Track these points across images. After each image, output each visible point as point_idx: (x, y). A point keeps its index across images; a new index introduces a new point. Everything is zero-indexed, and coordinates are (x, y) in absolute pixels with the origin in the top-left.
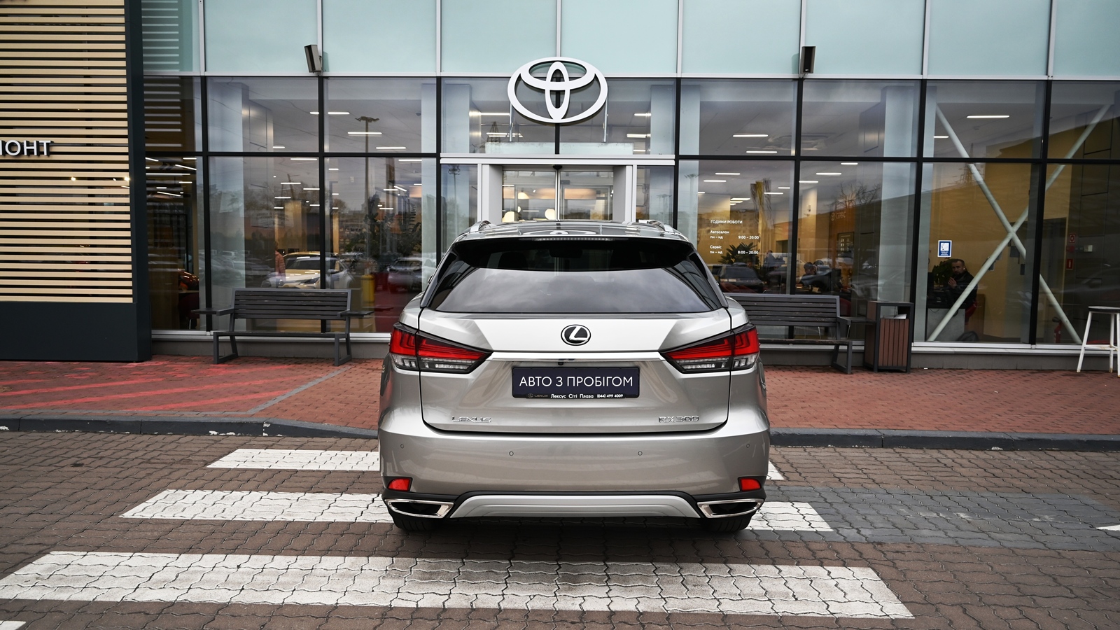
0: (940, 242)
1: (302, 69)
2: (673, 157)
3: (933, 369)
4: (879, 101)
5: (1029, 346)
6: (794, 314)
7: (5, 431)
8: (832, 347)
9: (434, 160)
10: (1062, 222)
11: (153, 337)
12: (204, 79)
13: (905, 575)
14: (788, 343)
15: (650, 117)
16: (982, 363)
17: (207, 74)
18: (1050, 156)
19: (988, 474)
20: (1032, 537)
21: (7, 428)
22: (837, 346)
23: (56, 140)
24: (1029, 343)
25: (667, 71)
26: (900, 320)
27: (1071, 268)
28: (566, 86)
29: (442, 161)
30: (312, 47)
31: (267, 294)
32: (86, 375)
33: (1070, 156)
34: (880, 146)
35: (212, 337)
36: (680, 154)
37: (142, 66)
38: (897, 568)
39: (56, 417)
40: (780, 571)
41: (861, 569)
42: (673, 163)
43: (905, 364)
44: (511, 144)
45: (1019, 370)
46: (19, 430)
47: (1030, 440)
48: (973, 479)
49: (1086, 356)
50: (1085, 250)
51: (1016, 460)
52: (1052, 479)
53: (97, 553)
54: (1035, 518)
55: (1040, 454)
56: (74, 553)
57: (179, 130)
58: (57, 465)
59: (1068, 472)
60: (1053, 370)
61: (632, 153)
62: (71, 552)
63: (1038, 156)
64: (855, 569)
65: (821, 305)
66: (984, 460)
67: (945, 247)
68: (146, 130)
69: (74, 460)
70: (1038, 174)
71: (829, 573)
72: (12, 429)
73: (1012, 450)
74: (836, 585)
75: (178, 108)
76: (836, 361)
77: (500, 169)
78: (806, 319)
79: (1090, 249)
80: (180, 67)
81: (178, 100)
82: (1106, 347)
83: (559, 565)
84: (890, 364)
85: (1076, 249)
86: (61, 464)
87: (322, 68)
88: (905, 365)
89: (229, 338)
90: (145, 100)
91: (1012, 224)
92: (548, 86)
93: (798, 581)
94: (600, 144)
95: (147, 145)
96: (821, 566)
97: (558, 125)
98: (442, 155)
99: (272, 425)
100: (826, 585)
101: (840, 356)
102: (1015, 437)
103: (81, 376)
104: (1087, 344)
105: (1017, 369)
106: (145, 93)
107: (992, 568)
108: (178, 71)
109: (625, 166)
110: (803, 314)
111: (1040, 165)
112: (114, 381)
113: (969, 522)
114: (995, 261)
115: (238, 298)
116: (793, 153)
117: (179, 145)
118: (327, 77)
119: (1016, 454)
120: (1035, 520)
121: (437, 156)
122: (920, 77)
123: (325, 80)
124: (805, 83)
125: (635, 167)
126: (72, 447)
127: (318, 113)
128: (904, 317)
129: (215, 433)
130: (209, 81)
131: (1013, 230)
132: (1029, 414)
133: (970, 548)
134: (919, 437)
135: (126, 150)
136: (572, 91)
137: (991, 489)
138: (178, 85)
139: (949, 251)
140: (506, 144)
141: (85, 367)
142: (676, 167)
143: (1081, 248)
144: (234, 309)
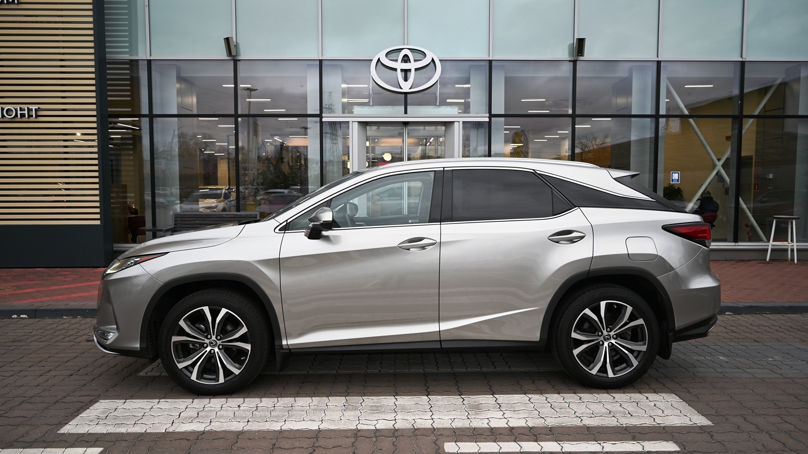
0: (672, 173)
1: (222, 54)
2: (488, 115)
4: (627, 75)
5: (733, 244)
7: (25, 318)
10: (750, 158)
11: (114, 249)
12: (149, 62)
13: (698, 398)
15: (469, 88)
17: (151, 58)
18: (745, 113)
19: (728, 331)
20: (771, 370)
21: (26, 316)
23: (42, 106)
24: (734, 242)
25: (483, 55)
27: (758, 189)
29: (324, 120)
30: (230, 39)
31: (198, 216)
32: (70, 277)
33: (756, 113)
34: (629, 107)
36: (492, 113)
37: (105, 53)
38: (691, 393)
39: (63, 307)
40: (614, 398)
41: (668, 394)
42: (487, 120)
44: (371, 107)
45: (727, 260)
46: (35, 318)
47: (751, 307)
48: (719, 334)
49: (772, 250)
50: (768, 177)
51: (744, 321)
52: (772, 332)
53: (134, 401)
54: (769, 358)
55: (759, 316)
56: (117, 401)
57: (129, 99)
58: (75, 341)
59: (780, 327)
60: (750, 260)
61: (457, 113)
62: (114, 401)
63: (736, 113)
64: (664, 395)
66: (722, 321)
67: (675, 176)
68: (109, 99)
69: (85, 337)
70: (737, 126)
71: (647, 398)
72: (30, 317)
73: (739, 314)
74: (655, 405)
75: (129, 82)
77: (364, 125)
79: (771, 176)
80: (130, 53)
81: (129, 77)
82: (785, 243)
83: (463, 398)
85: (761, 176)
86: (77, 340)
87: (236, 54)
90: (108, 77)
91: (719, 160)
93: (628, 404)
94: (435, 106)
95: (109, 109)
96: (640, 393)
97: (406, 94)
98: (323, 115)
100: (648, 406)
102: (741, 305)
103: (66, 278)
104: (773, 241)
105: (726, 260)
106: (108, 71)
107: (753, 391)
108: (128, 56)
109: (454, 122)
111: (738, 119)
112: (93, 281)
113: (727, 362)
114: (708, 186)
115: (177, 219)
116: (570, 112)
117: (130, 110)
118: (239, 60)
119: (742, 316)
120: (770, 359)
121: (320, 116)
122: (656, 59)
123: (238, 62)
124: (578, 64)
125: (461, 123)
126: (80, 328)
127: (233, 86)
130: (153, 63)
131: (719, 164)
132: (745, 290)
133: (734, 379)
135: (94, 113)
137: (734, 340)
138: (128, 66)
139: (678, 179)
140: (368, 107)
141: (66, 271)
142: (490, 123)
143: (765, 176)
144: (174, 228)
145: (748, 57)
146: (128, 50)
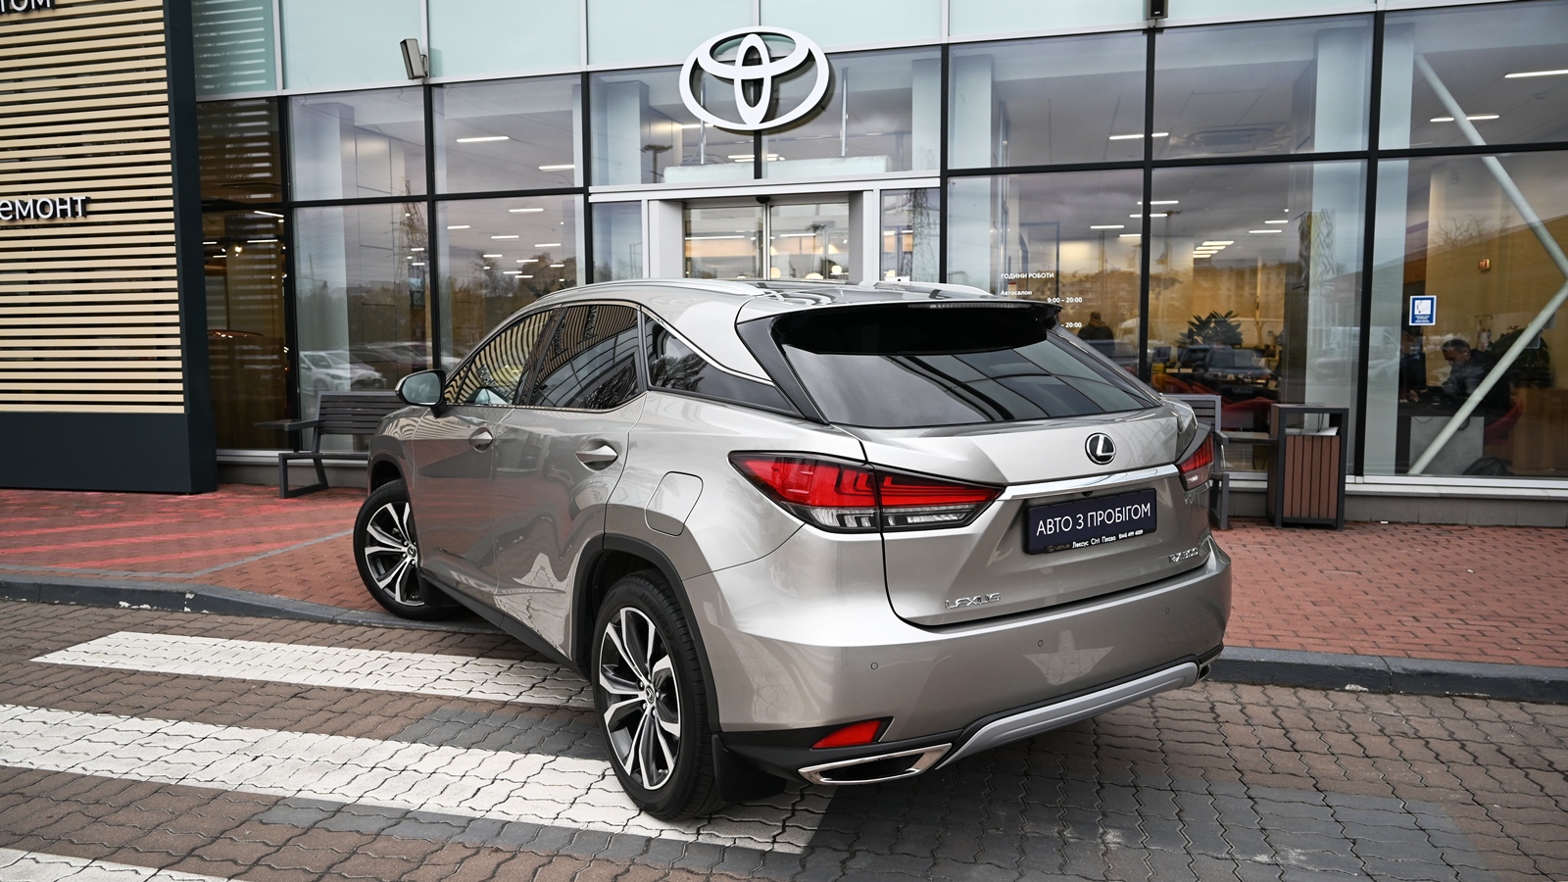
0: (1414, 300)
2: (940, 173)
3: (1399, 523)
9: (581, 198)
12: (282, 100)
16: (1496, 514)
17: (286, 93)
19: (1281, 744)
23: (94, 195)
26: (1322, 437)
29: (591, 199)
30: (411, 42)
31: (360, 400)
34: (1308, 135)
36: (949, 168)
42: (937, 183)
43: (1333, 515)
47: (1426, 675)
52: (1410, 762)
57: (268, 175)
61: (878, 171)
67: (1425, 307)
68: (204, 178)
73: (1386, 693)
77: (680, 206)
84: (1305, 514)
87: (429, 73)
89: (311, 461)
94: (835, 159)
97: (758, 134)
98: (591, 190)
99: (196, 595)
106: (200, 127)
109: (862, 191)
115: (325, 405)
116: (1141, 156)
117: (269, 196)
121: (584, 191)
122: (1372, 8)
123: (436, 92)
124: (1159, 37)
125: (878, 194)
127: (424, 138)
128: (1332, 432)
129: (126, 605)
130: (292, 103)
135: (171, 203)
139: (1431, 315)
140: (697, 168)
141: (116, 500)
142: (943, 190)
144: (320, 421)
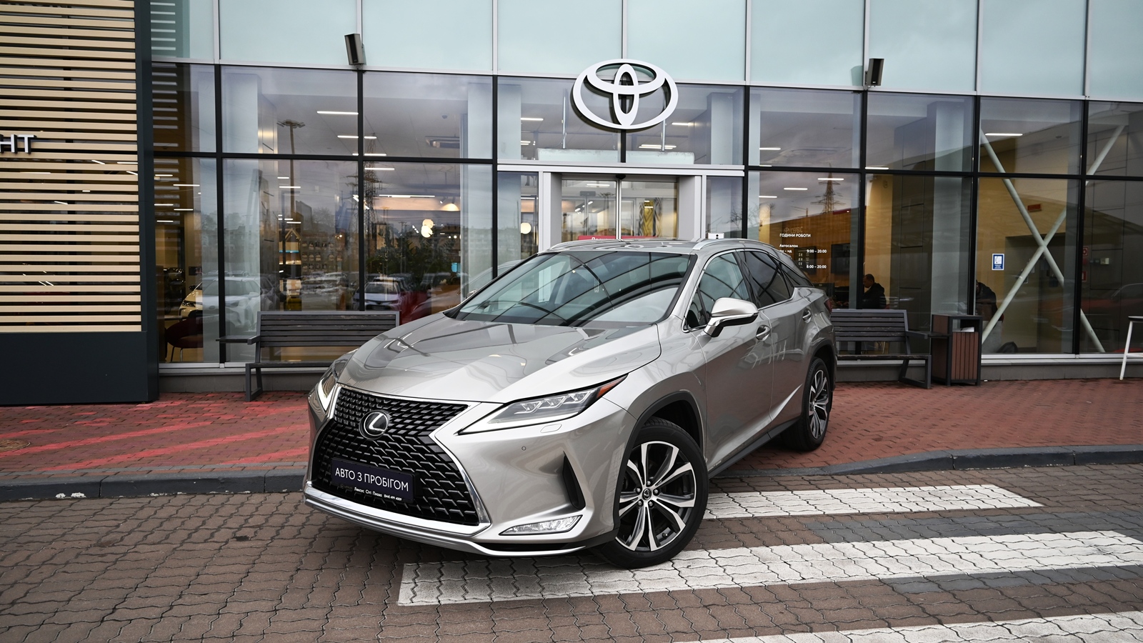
0: (994, 255)
2: (743, 167)
3: (991, 381)
6: (865, 329)
7: (81, 498)
8: (901, 362)
9: (490, 167)
11: (161, 371)
12: (218, 68)
14: (855, 359)
17: (222, 62)
21: (83, 495)
22: (906, 360)
23: (41, 134)
24: (1073, 353)
25: (735, 78)
26: (968, 332)
28: (635, 90)
29: (500, 168)
30: (356, 38)
31: (300, 318)
34: (931, 160)
35: (244, 370)
36: (749, 165)
37: (150, 51)
42: (742, 174)
43: (975, 377)
44: (565, 151)
46: (99, 497)
49: (1128, 364)
50: (1102, 263)
57: (176, 127)
58: (214, 539)
60: (1099, 379)
61: (694, 163)
63: (1077, 172)
65: (890, 320)
67: (998, 260)
68: (155, 127)
70: (1076, 191)
72: (90, 496)
75: (175, 101)
76: (905, 375)
77: (558, 177)
78: (877, 334)
79: (1107, 261)
81: (175, 92)
84: (961, 378)
85: (1092, 262)
87: (363, 61)
88: (974, 379)
89: (256, 370)
90: (153, 90)
91: (1043, 234)
92: (617, 89)
94: (660, 153)
95: (155, 144)
97: (624, 132)
98: (499, 161)
101: (908, 370)
103: (97, 423)
104: (1129, 352)
106: (153, 82)
108: (174, 57)
109: (694, 176)
110: (874, 329)
111: (1080, 181)
115: (264, 323)
116: (858, 165)
117: (176, 145)
118: (366, 71)
121: (493, 162)
122: (974, 93)
123: (364, 74)
124: (870, 96)
125: (705, 178)
127: (357, 114)
128: (972, 330)
130: (223, 71)
131: (1044, 243)
134: (1107, 453)
136: (641, 96)
138: (174, 75)
139: (1002, 265)
140: (561, 151)
141: (88, 410)
142: (745, 180)
143: (1097, 261)
144: (261, 336)
145: (1092, 95)
146: (174, 49)
